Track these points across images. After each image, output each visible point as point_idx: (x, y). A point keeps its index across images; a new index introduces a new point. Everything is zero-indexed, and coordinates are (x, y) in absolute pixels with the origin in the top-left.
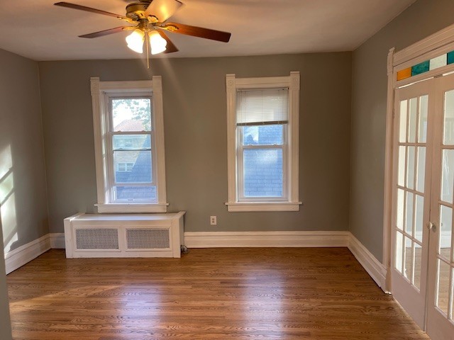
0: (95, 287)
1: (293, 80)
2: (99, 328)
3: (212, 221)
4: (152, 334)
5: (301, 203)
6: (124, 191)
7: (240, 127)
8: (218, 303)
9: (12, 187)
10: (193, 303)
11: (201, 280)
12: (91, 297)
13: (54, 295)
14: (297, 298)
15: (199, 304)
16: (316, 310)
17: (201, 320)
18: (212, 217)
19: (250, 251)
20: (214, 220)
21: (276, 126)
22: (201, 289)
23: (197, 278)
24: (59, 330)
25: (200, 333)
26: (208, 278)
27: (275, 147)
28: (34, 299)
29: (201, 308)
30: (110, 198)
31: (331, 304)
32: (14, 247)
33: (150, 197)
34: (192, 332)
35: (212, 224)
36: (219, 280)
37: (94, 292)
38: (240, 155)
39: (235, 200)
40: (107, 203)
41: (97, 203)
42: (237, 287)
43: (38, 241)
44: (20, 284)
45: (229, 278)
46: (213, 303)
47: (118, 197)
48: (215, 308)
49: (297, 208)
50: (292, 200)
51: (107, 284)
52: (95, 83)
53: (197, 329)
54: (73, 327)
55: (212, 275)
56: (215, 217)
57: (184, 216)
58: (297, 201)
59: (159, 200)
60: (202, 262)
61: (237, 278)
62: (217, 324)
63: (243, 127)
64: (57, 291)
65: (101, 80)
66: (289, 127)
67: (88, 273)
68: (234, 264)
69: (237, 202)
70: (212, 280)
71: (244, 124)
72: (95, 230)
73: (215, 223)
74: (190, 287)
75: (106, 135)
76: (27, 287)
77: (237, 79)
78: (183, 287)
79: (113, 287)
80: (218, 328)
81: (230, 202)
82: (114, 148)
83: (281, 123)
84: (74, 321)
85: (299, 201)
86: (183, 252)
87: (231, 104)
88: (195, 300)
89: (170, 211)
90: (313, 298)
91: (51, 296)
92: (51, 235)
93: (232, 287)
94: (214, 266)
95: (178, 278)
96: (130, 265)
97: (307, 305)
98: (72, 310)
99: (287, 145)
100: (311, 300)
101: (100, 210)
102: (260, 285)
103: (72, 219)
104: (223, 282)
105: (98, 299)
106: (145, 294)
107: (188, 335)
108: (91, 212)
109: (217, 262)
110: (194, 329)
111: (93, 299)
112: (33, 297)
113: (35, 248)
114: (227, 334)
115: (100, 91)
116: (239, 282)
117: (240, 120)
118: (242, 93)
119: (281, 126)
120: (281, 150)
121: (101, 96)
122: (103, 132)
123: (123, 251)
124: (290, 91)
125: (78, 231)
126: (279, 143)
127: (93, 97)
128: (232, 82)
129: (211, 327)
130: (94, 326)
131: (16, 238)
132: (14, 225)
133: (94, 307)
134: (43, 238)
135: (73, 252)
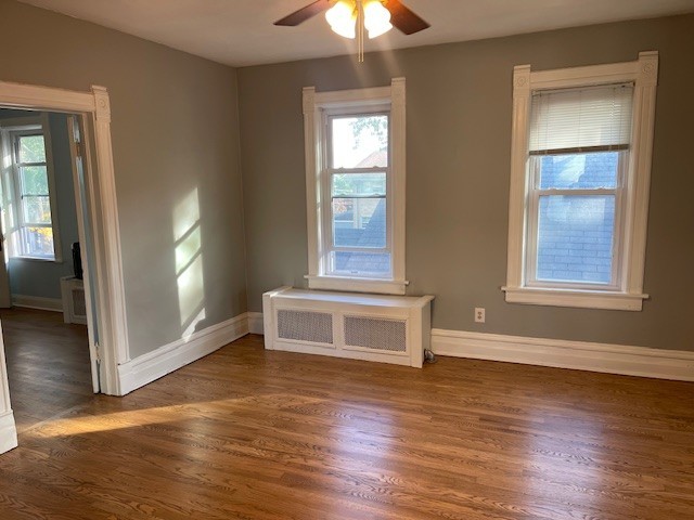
0: (294, 396)
1: (645, 69)
2: (286, 458)
3: (477, 315)
4: (357, 484)
5: (646, 296)
6: (352, 259)
7: (535, 157)
8: (469, 454)
9: (199, 246)
10: (429, 447)
11: (448, 410)
12: (285, 410)
13: (240, 400)
14: (617, 469)
15: (439, 449)
16: (652, 498)
17: (436, 476)
18: (477, 310)
19: (540, 372)
20: (480, 314)
21: (605, 154)
22: (445, 424)
23: (442, 406)
24: (235, 453)
25: (430, 498)
26: (458, 408)
27: (601, 193)
28: (214, 402)
29: (440, 456)
30: (325, 268)
31: (682, 490)
32: (199, 327)
33: (382, 269)
34: (418, 493)
35: (477, 320)
36: (479, 414)
37: (290, 404)
38: (532, 206)
39: (519, 283)
40: (321, 274)
41: (308, 274)
42: (506, 431)
43: (231, 321)
44: (203, 378)
45: (495, 414)
46: (460, 451)
47: (338, 267)
48: (462, 461)
49: (637, 306)
50: (628, 289)
51: (311, 394)
52: (309, 95)
53: (428, 491)
54: (253, 451)
55: (467, 404)
56: (483, 310)
57: (432, 302)
58: (638, 292)
59: (395, 275)
60: (456, 379)
61: (509, 416)
62: (460, 489)
63: (541, 157)
64: (244, 395)
65: (317, 91)
66: (632, 156)
67: (288, 375)
68: (508, 391)
69: (522, 287)
70: (467, 412)
71: (542, 153)
72: (303, 314)
73: (483, 320)
74: (429, 418)
75: (322, 173)
76: (209, 383)
77: (533, 74)
78: (418, 416)
79: (317, 400)
80: (462, 495)
81: (509, 286)
82: (334, 194)
83: (614, 148)
84: (256, 442)
85: (644, 292)
86: (427, 360)
87: (520, 118)
88: (432, 441)
89: (411, 293)
90: (648, 473)
91: (235, 400)
92: (249, 314)
93: (498, 429)
94: (473, 390)
95: (413, 401)
96: (345, 369)
97: (634, 485)
98: (255, 426)
99: (625, 190)
100: (644, 477)
101: (312, 284)
102: (549, 434)
103: (273, 294)
104: (483, 419)
105: (294, 416)
106: (359, 418)
107: (411, 497)
108: (301, 286)
109: (481, 383)
110: (421, 489)
111: (287, 414)
112: (212, 399)
113: (228, 330)
114: (476, 509)
115: (316, 106)
116: (511, 422)
117: (534, 146)
118: (542, 97)
119: (615, 154)
120: (613, 199)
121: (317, 114)
122: (319, 170)
123: (339, 347)
124: (638, 89)
125: (280, 313)
126: (608, 186)
127: (306, 115)
128: (525, 79)
129: (451, 491)
130: (281, 454)
131: (202, 316)
132: (201, 298)
133: (285, 426)
134: (238, 318)
135: (274, 341)
